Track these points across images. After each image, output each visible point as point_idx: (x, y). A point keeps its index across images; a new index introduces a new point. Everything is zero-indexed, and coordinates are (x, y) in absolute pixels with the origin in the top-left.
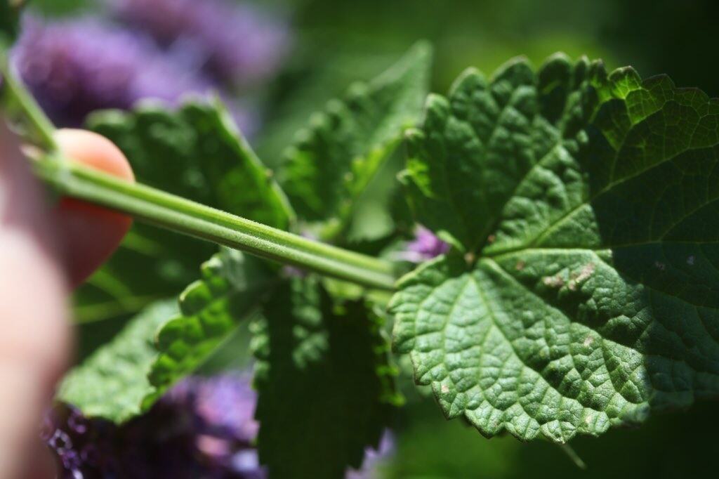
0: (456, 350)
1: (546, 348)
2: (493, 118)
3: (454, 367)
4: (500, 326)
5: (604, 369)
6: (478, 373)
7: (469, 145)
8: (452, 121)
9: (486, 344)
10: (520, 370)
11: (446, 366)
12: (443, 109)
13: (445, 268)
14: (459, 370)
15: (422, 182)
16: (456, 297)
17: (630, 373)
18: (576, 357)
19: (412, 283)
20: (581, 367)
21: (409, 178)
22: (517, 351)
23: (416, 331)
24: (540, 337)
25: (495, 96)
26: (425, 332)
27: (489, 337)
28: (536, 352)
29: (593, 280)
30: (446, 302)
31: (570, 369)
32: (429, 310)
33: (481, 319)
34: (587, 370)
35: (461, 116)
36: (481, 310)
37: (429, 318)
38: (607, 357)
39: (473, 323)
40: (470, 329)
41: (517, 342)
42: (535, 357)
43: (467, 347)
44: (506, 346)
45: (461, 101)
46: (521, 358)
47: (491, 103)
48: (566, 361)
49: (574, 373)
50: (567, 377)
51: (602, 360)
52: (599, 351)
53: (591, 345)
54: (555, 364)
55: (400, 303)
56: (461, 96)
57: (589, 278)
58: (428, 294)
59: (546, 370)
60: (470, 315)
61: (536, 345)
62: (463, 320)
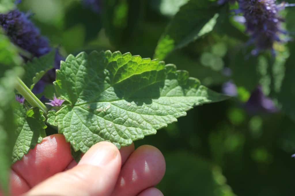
0: (74, 132)
1: (99, 128)
2: (77, 67)
3: (75, 137)
4: (84, 124)
5: (116, 131)
6: (81, 137)
7: (71, 75)
8: (67, 68)
9: (82, 129)
10: (93, 135)
11: (73, 136)
12: (65, 64)
13: (67, 109)
14: (76, 137)
15: (60, 84)
16: (71, 117)
17: (124, 132)
18: (107, 129)
19: (60, 113)
20: (109, 132)
21: (56, 83)
22: (91, 130)
23: (63, 127)
24: (96, 125)
25: (78, 62)
26: (66, 127)
27: (82, 128)
28: (96, 129)
29: (110, 109)
30: (69, 118)
31: (106, 132)
32: (65, 120)
33: (79, 122)
34: (111, 132)
35: (69, 67)
36: (79, 120)
37: (66, 123)
38: (116, 128)
39: (77, 124)
40: (76, 125)
41: (90, 127)
42: (96, 130)
43: (77, 131)
44: (87, 129)
45: (69, 63)
46: (92, 132)
47: (76, 63)
48: (105, 130)
49: (107, 133)
50: (106, 134)
51: (115, 129)
52: (114, 127)
53: (111, 125)
54: (102, 131)
55: (58, 119)
56: (68, 61)
57: (109, 108)
58: (64, 116)
59: (99, 133)
60: (76, 122)
61: (96, 127)
62: (74, 123)
